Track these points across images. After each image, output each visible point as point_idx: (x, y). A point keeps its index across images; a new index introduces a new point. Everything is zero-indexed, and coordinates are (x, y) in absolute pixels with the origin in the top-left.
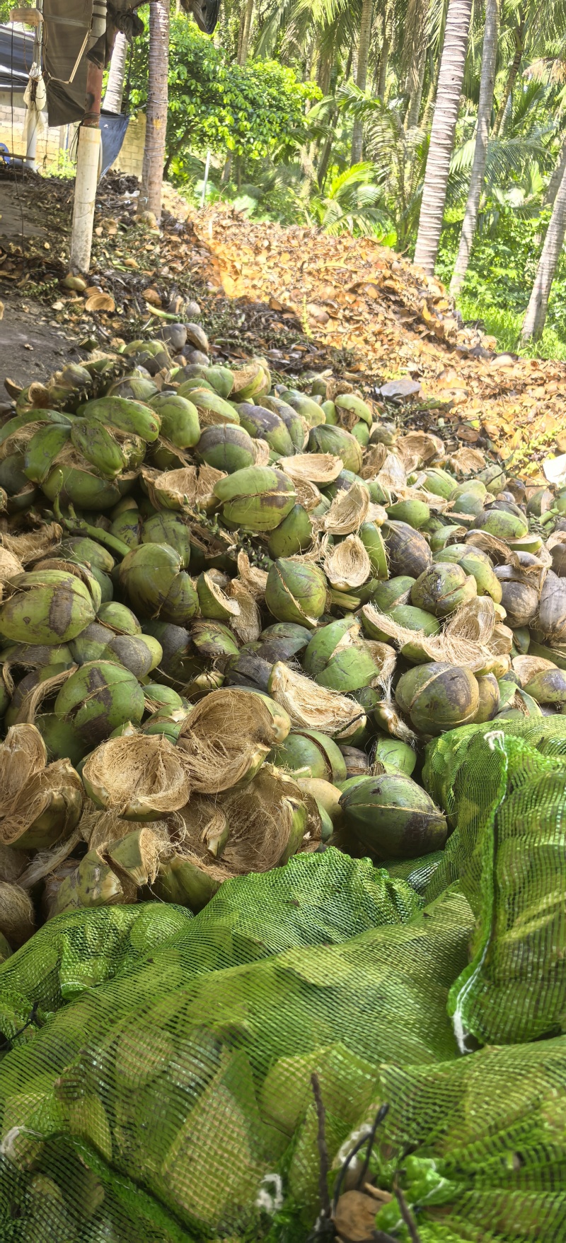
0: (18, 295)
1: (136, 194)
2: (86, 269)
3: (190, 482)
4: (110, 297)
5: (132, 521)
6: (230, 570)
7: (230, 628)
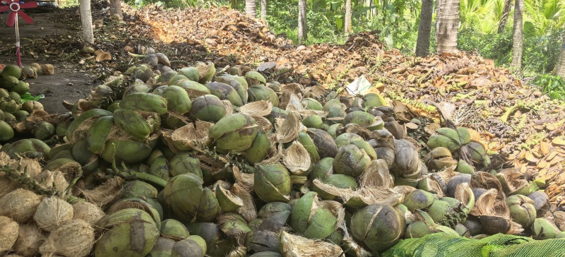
0: (60, 61)
1: (107, 8)
2: (93, 42)
3: (192, 132)
4: (108, 53)
5: (163, 163)
6: (230, 179)
7: (238, 214)
